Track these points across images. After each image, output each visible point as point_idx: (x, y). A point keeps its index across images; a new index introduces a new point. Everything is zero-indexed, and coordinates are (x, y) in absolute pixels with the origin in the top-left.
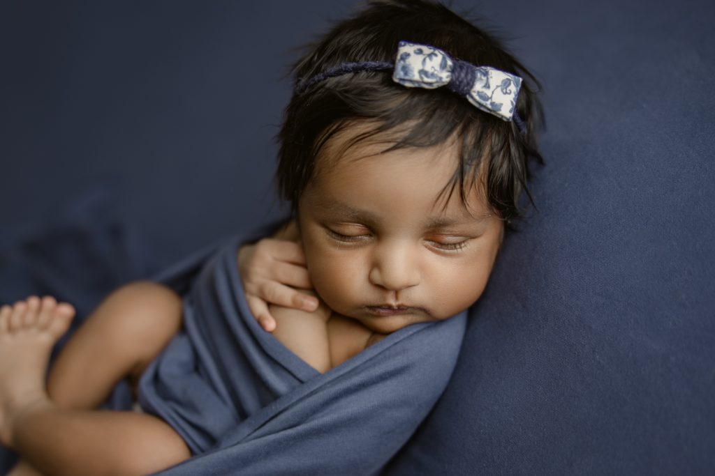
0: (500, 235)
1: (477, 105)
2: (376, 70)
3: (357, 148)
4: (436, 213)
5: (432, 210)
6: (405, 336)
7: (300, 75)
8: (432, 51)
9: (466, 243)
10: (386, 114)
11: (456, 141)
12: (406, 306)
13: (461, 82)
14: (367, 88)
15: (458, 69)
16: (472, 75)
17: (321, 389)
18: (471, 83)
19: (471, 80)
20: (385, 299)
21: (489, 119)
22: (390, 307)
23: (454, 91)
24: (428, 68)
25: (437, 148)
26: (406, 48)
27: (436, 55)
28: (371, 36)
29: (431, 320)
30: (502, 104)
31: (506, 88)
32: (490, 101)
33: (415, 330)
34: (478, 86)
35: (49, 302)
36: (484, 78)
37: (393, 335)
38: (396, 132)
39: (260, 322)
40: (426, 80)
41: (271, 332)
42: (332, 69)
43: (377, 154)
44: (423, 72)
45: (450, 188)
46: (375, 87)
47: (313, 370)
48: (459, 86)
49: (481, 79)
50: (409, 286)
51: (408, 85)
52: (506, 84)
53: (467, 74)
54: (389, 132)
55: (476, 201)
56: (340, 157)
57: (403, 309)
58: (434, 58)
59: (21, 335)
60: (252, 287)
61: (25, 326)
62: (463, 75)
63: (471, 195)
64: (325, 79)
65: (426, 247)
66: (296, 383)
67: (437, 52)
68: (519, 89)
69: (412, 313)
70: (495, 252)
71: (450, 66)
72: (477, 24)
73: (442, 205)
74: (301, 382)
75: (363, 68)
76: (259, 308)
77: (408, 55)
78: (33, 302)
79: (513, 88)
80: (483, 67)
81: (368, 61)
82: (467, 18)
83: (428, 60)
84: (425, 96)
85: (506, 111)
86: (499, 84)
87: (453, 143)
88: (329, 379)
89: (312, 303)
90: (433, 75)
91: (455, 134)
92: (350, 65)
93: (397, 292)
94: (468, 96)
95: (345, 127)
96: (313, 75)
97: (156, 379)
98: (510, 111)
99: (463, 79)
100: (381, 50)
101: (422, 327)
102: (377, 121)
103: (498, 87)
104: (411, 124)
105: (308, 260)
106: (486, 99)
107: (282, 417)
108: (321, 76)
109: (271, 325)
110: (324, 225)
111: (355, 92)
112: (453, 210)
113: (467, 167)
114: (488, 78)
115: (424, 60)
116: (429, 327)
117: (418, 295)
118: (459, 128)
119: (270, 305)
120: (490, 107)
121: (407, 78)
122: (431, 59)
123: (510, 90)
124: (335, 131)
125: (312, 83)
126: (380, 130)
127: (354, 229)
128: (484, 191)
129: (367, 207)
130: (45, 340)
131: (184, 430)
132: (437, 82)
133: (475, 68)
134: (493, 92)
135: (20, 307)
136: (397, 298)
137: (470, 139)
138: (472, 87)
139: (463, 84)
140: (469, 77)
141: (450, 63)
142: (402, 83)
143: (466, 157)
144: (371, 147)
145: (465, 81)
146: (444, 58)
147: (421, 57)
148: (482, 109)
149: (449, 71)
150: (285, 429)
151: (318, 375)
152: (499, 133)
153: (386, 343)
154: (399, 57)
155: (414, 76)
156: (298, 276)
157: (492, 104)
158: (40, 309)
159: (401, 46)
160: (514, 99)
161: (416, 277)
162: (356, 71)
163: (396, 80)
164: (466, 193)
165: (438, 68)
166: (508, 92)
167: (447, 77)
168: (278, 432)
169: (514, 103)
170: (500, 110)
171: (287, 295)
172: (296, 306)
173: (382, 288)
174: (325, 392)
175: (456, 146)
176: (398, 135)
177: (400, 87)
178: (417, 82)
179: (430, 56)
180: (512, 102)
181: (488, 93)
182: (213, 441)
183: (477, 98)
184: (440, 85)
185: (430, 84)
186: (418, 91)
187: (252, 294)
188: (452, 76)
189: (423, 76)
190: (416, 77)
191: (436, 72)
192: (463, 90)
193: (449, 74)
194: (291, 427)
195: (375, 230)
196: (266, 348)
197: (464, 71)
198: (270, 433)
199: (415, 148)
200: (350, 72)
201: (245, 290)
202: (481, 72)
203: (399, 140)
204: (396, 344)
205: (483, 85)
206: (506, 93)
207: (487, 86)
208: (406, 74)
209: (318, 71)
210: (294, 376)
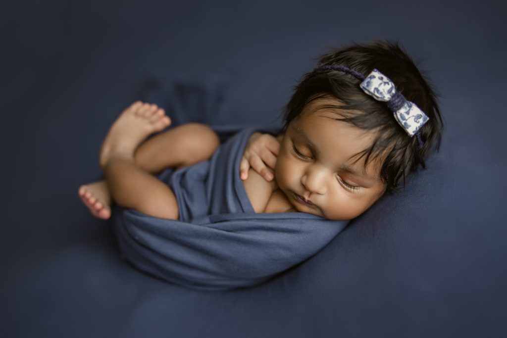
0: (381, 193)
1: (397, 120)
2: (356, 76)
3: (326, 111)
4: (348, 164)
5: (347, 161)
6: (306, 217)
7: (322, 61)
8: (388, 81)
9: (358, 188)
10: (349, 101)
11: (377, 133)
12: (311, 203)
13: (394, 104)
14: (346, 84)
15: (396, 97)
16: (401, 104)
17: (251, 219)
18: (399, 107)
19: (400, 105)
20: (303, 193)
21: (401, 130)
22: (304, 199)
23: (388, 107)
24: (381, 89)
25: (365, 131)
26: (376, 74)
27: (388, 84)
28: (365, 59)
29: (323, 216)
30: (410, 126)
31: (417, 119)
32: (405, 121)
33: (312, 218)
34: (402, 111)
35: (161, 112)
36: (408, 108)
37: (300, 213)
38: (349, 113)
39: (240, 173)
40: (376, 94)
41: (243, 180)
42: (336, 66)
43: (333, 119)
44: (377, 89)
45: (362, 155)
46: (350, 85)
47: (252, 209)
48: (392, 105)
49: (406, 108)
50: (318, 194)
51: (366, 92)
52: (419, 117)
53: (399, 101)
54: (345, 111)
55: (373, 169)
56: (315, 111)
57: (309, 204)
58: (387, 85)
59: (139, 120)
60: (247, 154)
61: (143, 116)
62: (397, 101)
63: (371, 164)
64: (331, 69)
65: (337, 178)
66: (241, 211)
67: (390, 83)
68: (424, 123)
69: (314, 208)
70: (374, 200)
71: (393, 94)
72: (426, 80)
73: (353, 162)
74: (243, 211)
75: (350, 73)
76: (245, 165)
77: (374, 77)
78: (154, 108)
79: (421, 121)
80: (411, 103)
81: (356, 71)
82: (423, 75)
83: (383, 84)
84: (373, 102)
85: (411, 131)
86: (415, 115)
87: (375, 133)
88: (257, 217)
89: (270, 177)
90: (381, 93)
91: (378, 128)
92: (346, 68)
93: (311, 193)
94: (394, 113)
95: (327, 97)
96: (326, 65)
97: (183, 175)
98: (413, 132)
99: (396, 103)
100: (364, 68)
101: (315, 217)
102: (342, 102)
103: (413, 116)
104: (359, 112)
105: (280, 155)
106: (403, 119)
107: (225, 224)
108: (329, 67)
109: (244, 176)
110: (293, 141)
111: (339, 83)
112: (357, 167)
113: (375, 149)
114: (410, 109)
115: (381, 84)
116: (320, 220)
117: (321, 200)
118: (382, 127)
119: (251, 167)
120: (403, 124)
121: (367, 88)
122: (384, 85)
123: (419, 122)
124: (320, 97)
125: (324, 68)
126: (341, 107)
127: (305, 151)
128: (380, 166)
129: (316, 142)
130: (149, 128)
131: (181, 205)
132: (381, 98)
133: (405, 100)
134: (409, 118)
135: (147, 106)
136: (309, 197)
137: (386, 135)
138: (399, 109)
139: (394, 106)
140: (400, 103)
141: (394, 91)
142: (364, 89)
143: (378, 143)
144: (332, 114)
145: (396, 104)
146: (392, 88)
147: (380, 81)
148: (399, 123)
149: (391, 95)
150: (224, 230)
151: (253, 212)
152: (403, 140)
153: (295, 215)
154: (369, 76)
155: (371, 89)
156: (271, 160)
157: (405, 123)
158: (154, 113)
159: (374, 71)
160: (419, 127)
161: (324, 190)
162: (347, 72)
163: (361, 87)
164: (369, 161)
165: (386, 91)
166: (418, 121)
167: (388, 98)
168: (220, 229)
169: (418, 129)
170: (408, 128)
171: (260, 166)
172: (262, 175)
173: (304, 187)
174: (252, 222)
175: (376, 135)
176: (349, 115)
177: (362, 91)
178: (372, 93)
179: (385, 83)
180: (417, 128)
181: (407, 117)
182: (190, 217)
183: (399, 117)
184: (383, 100)
185: (378, 97)
186: (370, 98)
187: (246, 158)
188: (391, 99)
189: (376, 91)
190: (372, 90)
191: (384, 93)
192: (393, 108)
193: (390, 97)
194: (227, 231)
195: (315, 156)
196: (236, 186)
197: (399, 99)
198: (216, 228)
199: (353, 125)
200: (344, 71)
201: (243, 154)
202: (408, 104)
203: (348, 117)
204: (299, 218)
205: (406, 111)
206: (416, 121)
207: (408, 113)
208: (368, 86)
209: (330, 64)
210: (242, 208)
